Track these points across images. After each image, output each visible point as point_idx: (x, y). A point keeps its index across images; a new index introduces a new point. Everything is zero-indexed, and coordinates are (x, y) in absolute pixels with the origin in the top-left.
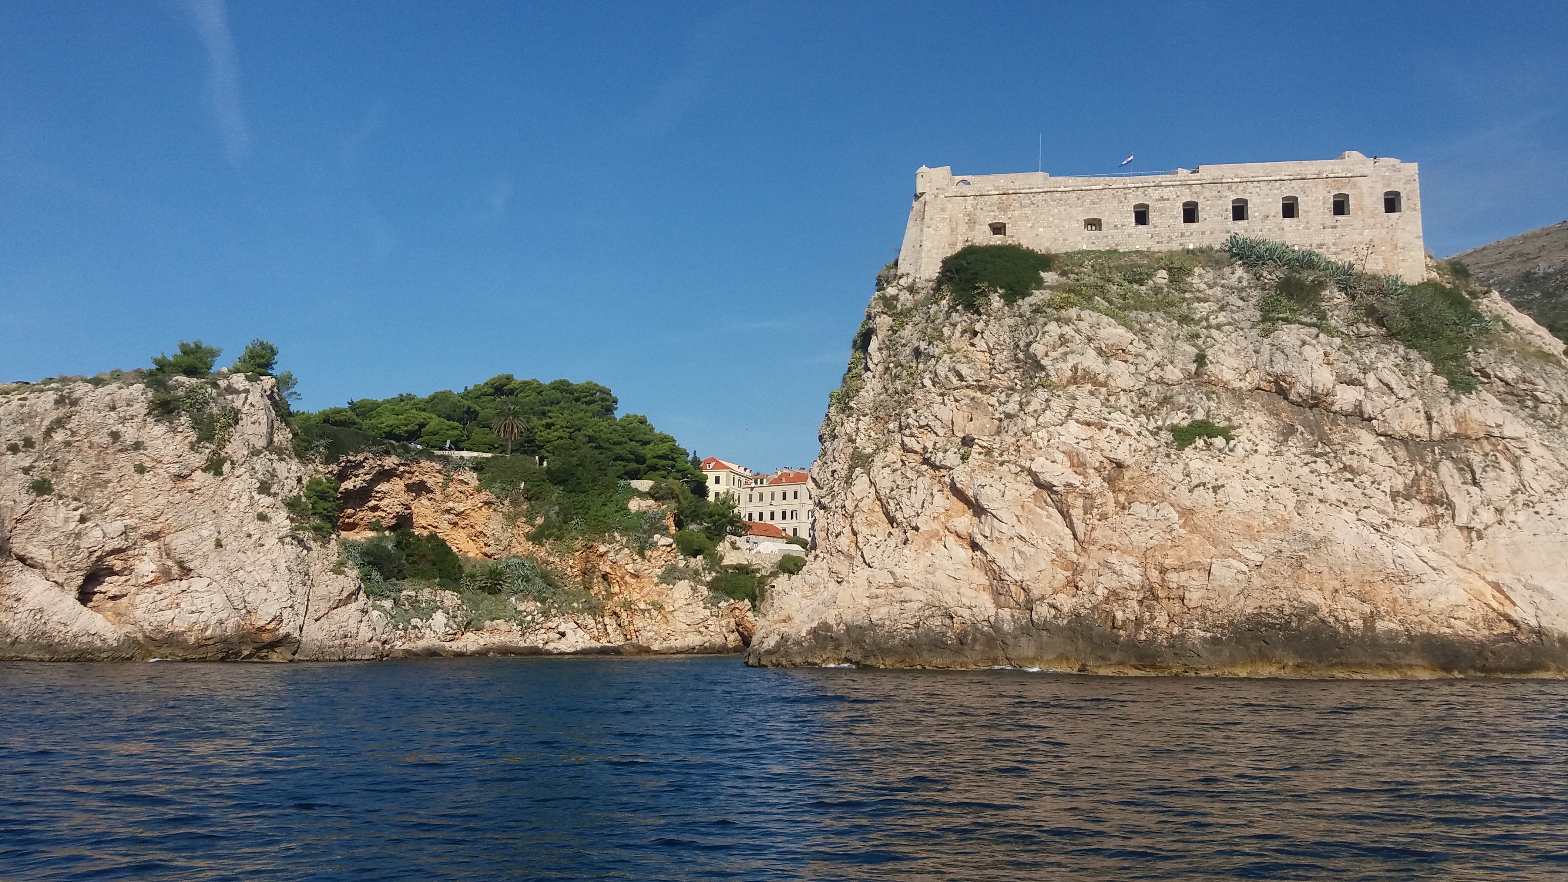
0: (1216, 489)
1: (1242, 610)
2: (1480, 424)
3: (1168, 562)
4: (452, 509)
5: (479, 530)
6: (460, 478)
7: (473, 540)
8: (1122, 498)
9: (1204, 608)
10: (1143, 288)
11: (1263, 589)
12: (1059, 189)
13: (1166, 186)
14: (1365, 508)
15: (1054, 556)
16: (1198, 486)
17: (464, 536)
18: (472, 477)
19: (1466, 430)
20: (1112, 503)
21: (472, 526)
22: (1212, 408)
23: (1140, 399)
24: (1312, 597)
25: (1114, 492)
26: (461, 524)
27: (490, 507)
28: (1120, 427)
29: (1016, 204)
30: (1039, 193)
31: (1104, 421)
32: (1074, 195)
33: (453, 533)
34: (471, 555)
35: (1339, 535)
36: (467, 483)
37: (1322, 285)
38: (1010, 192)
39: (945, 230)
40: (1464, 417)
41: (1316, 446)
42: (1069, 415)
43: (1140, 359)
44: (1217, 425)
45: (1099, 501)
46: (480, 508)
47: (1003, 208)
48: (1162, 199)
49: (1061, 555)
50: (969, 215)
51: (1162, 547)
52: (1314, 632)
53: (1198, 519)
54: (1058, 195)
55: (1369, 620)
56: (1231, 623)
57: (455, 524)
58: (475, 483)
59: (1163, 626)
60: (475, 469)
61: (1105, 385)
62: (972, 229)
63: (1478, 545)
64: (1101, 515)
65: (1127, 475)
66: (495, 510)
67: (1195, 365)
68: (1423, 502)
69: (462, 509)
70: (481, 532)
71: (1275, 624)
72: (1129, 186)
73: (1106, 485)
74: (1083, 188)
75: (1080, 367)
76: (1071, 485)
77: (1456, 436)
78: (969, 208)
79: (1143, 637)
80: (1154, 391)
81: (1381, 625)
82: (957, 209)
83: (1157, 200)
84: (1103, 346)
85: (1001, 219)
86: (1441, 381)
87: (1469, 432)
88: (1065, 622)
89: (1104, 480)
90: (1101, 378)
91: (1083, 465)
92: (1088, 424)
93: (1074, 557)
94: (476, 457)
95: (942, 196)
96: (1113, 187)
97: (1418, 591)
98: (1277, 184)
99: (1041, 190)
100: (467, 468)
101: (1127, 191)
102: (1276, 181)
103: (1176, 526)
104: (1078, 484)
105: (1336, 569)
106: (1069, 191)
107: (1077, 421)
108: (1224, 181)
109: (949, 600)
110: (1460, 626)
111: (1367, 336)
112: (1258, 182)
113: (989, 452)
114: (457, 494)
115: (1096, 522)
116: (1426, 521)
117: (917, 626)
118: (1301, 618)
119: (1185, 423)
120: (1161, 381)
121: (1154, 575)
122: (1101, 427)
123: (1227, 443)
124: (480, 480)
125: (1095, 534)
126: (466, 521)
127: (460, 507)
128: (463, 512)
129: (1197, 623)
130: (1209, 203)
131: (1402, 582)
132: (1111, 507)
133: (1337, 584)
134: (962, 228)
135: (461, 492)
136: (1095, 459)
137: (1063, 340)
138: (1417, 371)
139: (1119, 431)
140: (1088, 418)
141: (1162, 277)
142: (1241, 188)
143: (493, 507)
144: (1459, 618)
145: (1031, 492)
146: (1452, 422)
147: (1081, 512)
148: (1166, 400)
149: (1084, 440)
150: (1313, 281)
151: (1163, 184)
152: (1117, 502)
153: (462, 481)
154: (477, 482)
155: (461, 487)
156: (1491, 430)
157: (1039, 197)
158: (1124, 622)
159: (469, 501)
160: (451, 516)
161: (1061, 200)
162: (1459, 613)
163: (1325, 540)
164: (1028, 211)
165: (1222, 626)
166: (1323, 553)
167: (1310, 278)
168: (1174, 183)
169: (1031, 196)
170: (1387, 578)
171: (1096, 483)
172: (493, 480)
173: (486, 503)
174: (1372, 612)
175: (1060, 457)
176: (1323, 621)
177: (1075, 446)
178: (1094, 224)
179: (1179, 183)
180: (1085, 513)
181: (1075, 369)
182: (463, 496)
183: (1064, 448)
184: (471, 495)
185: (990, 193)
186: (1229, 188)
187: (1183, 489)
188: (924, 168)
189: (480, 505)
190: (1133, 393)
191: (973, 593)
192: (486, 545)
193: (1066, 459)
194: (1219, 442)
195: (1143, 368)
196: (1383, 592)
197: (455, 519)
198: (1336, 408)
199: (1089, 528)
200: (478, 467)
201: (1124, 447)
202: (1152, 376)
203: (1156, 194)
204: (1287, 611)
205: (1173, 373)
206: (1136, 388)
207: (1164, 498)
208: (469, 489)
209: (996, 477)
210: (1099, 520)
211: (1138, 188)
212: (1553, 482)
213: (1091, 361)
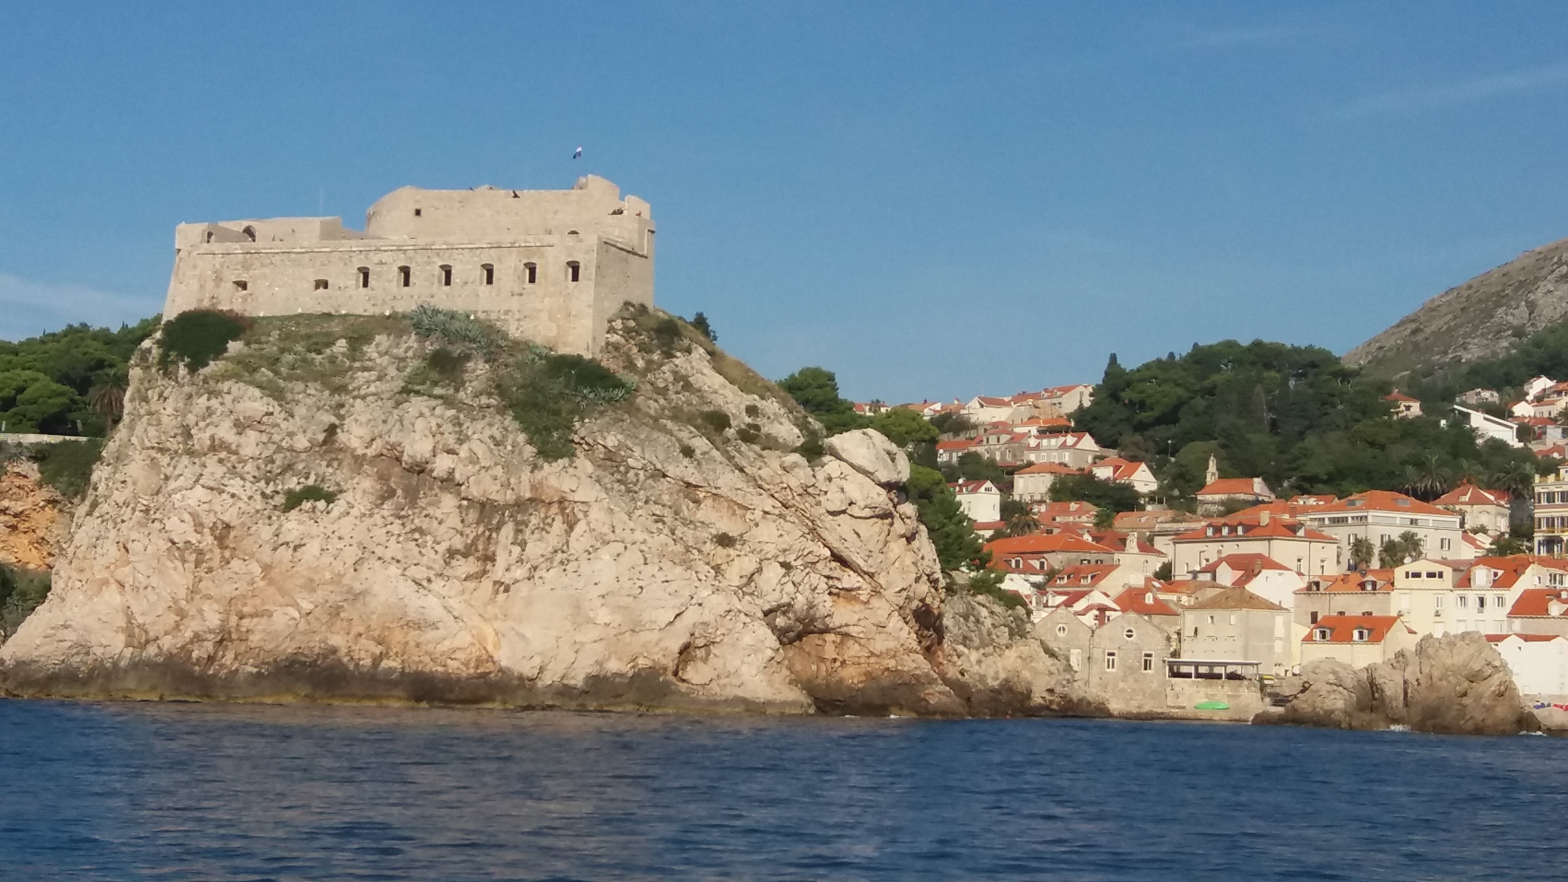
0: (295, 549)
1: (285, 650)
2: (557, 490)
3: (246, 610)
4: (7, 509)
5: (41, 535)
6: (16, 470)
7: (36, 548)
8: (227, 554)
9: (261, 648)
10: (320, 357)
11: (304, 633)
12: (295, 250)
13: (385, 251)
14: (415, 565)
15: (171, 604)
16: (282, 545)
17: (26, 542)
18: (32, 470)
19: (541, 495)
20: (218, 559)
21: (34, 531)
22: (327, 474)
23: (266, 466)
24: (337, 640)
25: (221, 548)
26: (22, 527)
27: (54, 507)
28: (235, 492)
29: (257, 263)
30: (278, 253)
31: (222, 487)
32: (307, 256)
33: (11, 538)
34: (31, 566)
35: (377, 589)
36: (25, 477)
37: (468, 358)
38: (253, 251)
39: (195, 285)
40: (540, 483)
41: (403, 509)
42: (197, 481)
43: (276, 429)
44: (326, 489)
45: (207, 557)
46: (43, 508)
47: (246, 267)
48: (381, 263)
49: (176, 602)
50: (216, 272)
51: (244, 596)
52: (331, 668)
53: (274, 574)
54: (293, 256)
55: (377, 660)
56: (275, 661)
57: (14, 528)
58: (36, 476)
59: (229, 663)
60: (34, 458)
61: (236, 453)
62: (218, 286)
63: (502, 596)
64: (208, 568)
65: (233, 534)
66: (61, 511)
67: (324, 434)
68: (478, 559)
69: (20, 509)
70: (43, 539)
71: (305, 662)
72: (354, 249)
73: (216, 542)
74: (316, 250)
75: (216, 437)
76: (189, 542)
77: (531, 500)
78: (218, 266)
79: (211, 672)
80: (279, 459)
81: (385, 664)
82: (206, 266)
83: (378, 264)
84: (241, 418)
85: (244, 277)
86: (530, 451)
87: (543, 497)
88: (162, 659)
89: (215, 538)
90: (233, 447)
91: (202, 525)
92: (212, 489)
93: (183, 603)
94: (38, 444)
95: (194, 253)
96: (341, 249)
97: (431, 635)
98: (478, 251)
99: (278, 251)
100: (23, 458)
101: (352, 254)
102: (477, 248)
103: (258, 579)
104: (194, 541)
105: (364, 617)
106: (303, 253)
107: (203, 486)
108: (433, 247)
109: (94, 639)
110: (453, 665)
111: (488, 407)
112: (463, 249)
113: (147, 511)
114: (15, 490)
115: (203, 574)
116: (472, 575)
117: (63, 661)
118: (325, 657)
119: (298, 488)
120: (291, 449)
121: (234, 620)
122: (221, 492)
123: (328, 506)
124: (41, 472)
125: (201, 585)
126: (27, 524)
127: (18, 507)
128: (22, 512)
129: (251, 661)
130: (419, 268)
131: (419, 628)
132: (215, 564)
133: (361, 629)
134: (210, 285)
135: (19, 487)
136: (209, 520)
137: (210, 412)
138: (510, 441)
139: (233, 496)
140: (212, 484)
141: (341, 346)
142: (447, 255)
143: (59, 506)
144: (455, 659)
145: (166, 547)
146: (528, 487)
147: (193, 566)
148: (288, 468)
149: (204, 503)
150: (460, 354)
151: (382, 248)
152: (223, 557)
153: (18, 474)
154: (39, 475)
155: (18, 482)
156: (564, 495)
157: (278, 257)
158: (198, 659)
159: (30, 499)
160: (7, 518)
161: (295, 261)
162: (457, 655)
163: (364, 593)
164: (267, 271)
165: (268, 663)
166: (358, 605)
167: (459, 351)
168: (391, 248)
169: (271, 256)
170: (407, 624)
171: (209, 540)
172: (57, 474)
173: (49, 502)
174: (381, 653)
175: (187, 517)
176: (339, 660)
177: (197, 508)
178: (323, 284)
179: (395, 248)
180: (196, 568)
181: (212, 438)
182: (22, 492)
183: (189, 510)
184: (32, 491)
185: (236, 252)
186: (438, 254)
187: (267, 548)
188: (182, 226)
189: (42, 504)
190: (260, 461)
191: (112, 634)
192: (50, 554)
193: (191, 519)
194: (321, 505)
195: (276, 438)
196: (397, 637)
197: (14, 521)
198: (435, 474)
199: (197, 579)
200: (40, 455)
201: (234, 511)
202: (284, 444)
203: (376, 258)
204: (316, 650)
205: (301, 442)
206: (263, 456)
207: (252, 555)
208: (28, 484)
209: (146, 533)
210: (207, 573)
211: (361, 251)
212: (594, 543)
213: (225, 432)
